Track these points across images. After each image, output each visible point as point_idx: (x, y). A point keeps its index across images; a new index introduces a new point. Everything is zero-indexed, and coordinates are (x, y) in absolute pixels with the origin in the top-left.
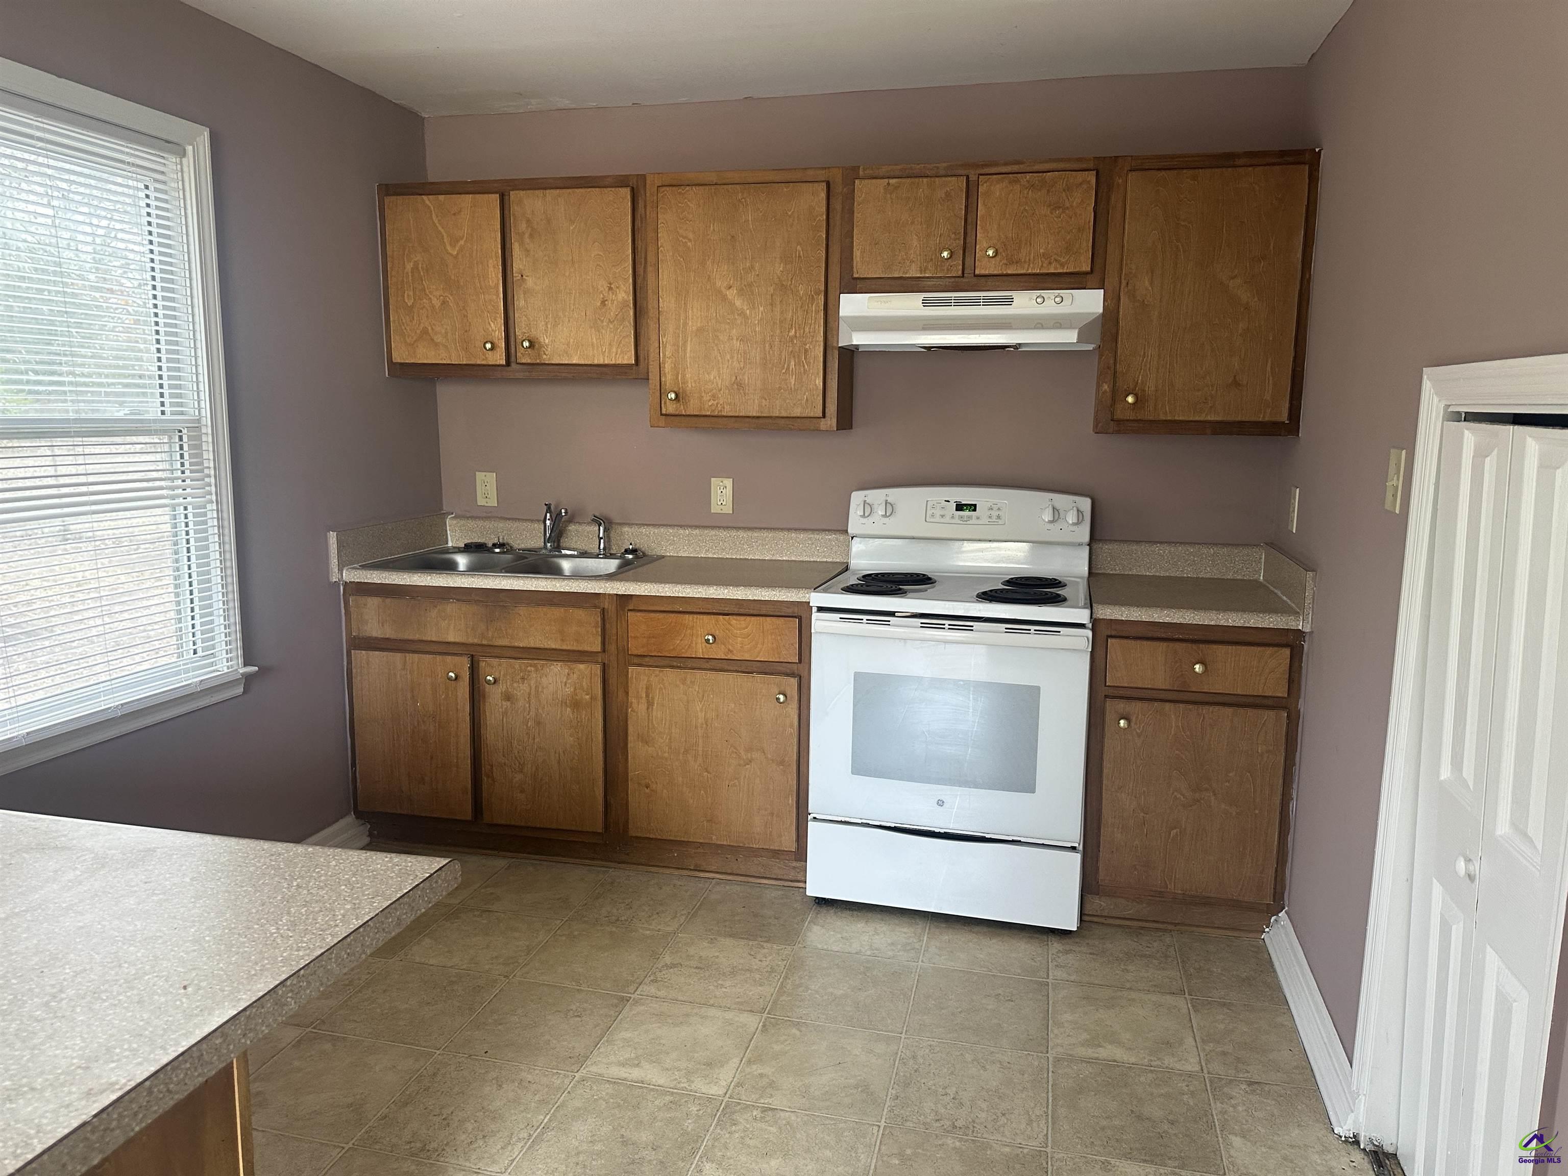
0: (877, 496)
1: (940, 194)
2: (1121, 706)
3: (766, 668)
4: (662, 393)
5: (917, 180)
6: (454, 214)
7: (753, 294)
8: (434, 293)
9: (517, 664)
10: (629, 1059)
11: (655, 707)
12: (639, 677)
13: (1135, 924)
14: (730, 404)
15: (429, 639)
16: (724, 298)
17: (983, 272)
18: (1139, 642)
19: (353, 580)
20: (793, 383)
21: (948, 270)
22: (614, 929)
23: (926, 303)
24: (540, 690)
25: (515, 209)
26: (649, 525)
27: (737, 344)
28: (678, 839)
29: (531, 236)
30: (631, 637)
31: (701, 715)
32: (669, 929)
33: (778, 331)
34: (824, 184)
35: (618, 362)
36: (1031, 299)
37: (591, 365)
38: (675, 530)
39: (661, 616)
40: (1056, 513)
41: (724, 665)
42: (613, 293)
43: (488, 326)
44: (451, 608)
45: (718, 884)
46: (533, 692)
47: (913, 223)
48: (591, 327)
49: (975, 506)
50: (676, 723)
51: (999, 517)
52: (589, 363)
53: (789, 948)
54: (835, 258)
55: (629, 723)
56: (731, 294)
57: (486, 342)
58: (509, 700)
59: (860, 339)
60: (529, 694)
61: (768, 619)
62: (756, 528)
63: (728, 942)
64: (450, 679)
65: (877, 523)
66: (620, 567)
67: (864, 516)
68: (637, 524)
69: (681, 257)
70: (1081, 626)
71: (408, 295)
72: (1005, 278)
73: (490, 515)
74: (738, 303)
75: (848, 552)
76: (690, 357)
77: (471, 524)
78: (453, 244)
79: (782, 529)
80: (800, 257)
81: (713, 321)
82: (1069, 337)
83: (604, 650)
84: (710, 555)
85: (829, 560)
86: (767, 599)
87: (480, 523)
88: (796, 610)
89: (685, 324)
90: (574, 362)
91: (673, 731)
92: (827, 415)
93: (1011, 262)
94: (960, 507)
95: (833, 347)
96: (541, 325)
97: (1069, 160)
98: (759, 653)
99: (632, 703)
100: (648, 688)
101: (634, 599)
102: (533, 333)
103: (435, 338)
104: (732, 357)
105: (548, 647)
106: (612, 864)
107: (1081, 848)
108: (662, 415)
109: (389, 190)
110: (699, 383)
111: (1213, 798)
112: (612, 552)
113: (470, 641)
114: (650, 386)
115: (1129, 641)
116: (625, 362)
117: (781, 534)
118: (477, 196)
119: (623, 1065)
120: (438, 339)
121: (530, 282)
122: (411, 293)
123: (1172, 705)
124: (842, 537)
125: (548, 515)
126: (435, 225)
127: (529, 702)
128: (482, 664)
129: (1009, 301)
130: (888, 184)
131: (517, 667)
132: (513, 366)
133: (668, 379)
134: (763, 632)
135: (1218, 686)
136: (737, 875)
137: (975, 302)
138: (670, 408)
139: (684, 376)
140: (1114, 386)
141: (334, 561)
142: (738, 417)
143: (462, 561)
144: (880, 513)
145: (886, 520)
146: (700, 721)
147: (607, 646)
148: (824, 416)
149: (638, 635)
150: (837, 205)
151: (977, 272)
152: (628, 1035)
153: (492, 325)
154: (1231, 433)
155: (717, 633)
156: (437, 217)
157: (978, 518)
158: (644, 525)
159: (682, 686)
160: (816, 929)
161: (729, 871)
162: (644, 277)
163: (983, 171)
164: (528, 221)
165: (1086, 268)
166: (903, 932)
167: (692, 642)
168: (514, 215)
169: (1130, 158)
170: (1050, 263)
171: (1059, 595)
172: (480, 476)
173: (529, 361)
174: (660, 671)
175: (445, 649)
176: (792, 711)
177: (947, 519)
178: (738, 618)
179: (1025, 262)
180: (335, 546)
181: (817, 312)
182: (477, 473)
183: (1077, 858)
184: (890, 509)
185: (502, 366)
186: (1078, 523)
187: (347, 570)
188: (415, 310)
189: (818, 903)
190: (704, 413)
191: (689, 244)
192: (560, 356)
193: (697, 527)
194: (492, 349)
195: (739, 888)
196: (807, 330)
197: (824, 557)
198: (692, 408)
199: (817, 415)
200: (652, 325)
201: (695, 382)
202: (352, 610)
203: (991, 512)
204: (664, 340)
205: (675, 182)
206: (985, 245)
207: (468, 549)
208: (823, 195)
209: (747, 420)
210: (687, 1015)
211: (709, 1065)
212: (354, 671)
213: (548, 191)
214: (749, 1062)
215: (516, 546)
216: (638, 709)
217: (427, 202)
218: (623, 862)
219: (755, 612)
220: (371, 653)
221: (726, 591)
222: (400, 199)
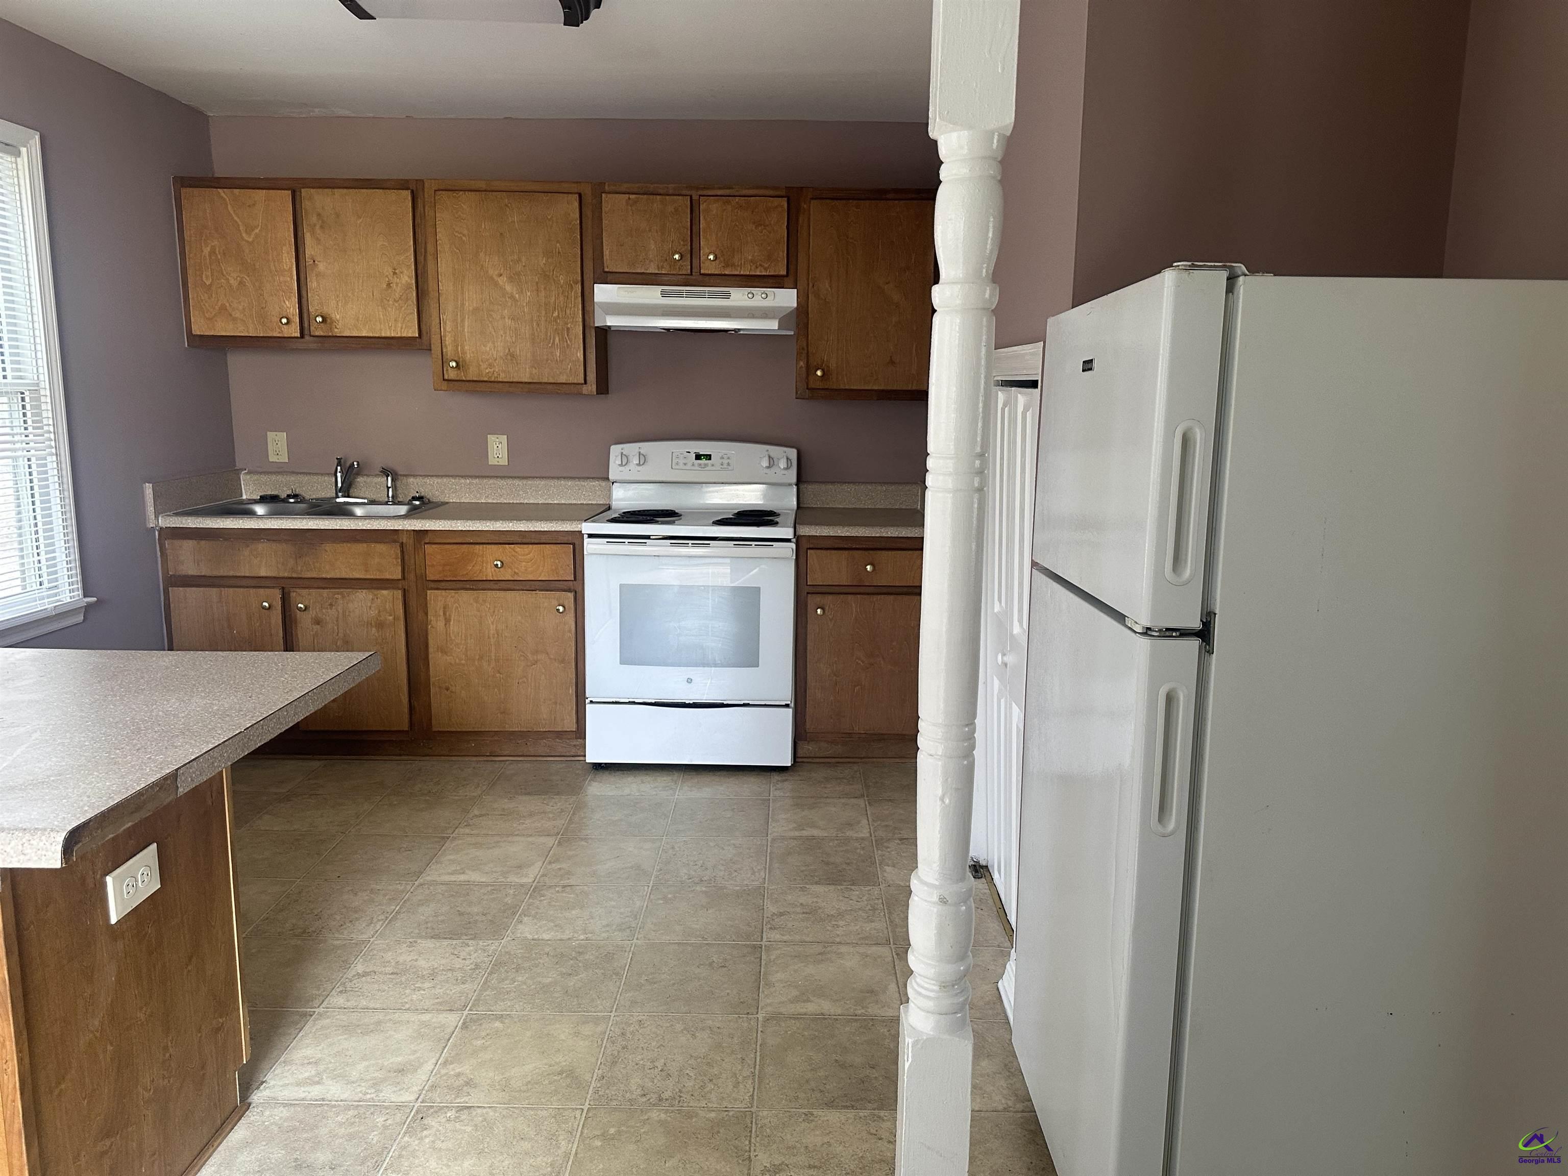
0: (631, 449)
1: (670, 209)
2: (818, 599)
3: (547, 586)
4: (444, 362)
5: (651, 197)
6: (249, 206)
7: (521, 282)
8: (232, 275)
9: (325, 592)
10: (455, 870)
11: (452, 623)
12: (437, 599)
13: (834, 760)
14: (504, 372)
15: (243, 574)
16: (496, 284)
17: (707, 272)
18: (828, 551)
19: (168, 526)
20: (558, 355)
21: (679, 268)
22: (428, 798)
23: (664, 294)
24: (347, 614)
25: (306, 204)
26: (432, 476)
27: (508, 322)
28: (476, 730)
29: (322, 227)
30: (429, 566)
31: (493, 627)
32: (475, 794)
33: (543, 312)
34: (577, 196)
35: (403, 335)
36: (743, 295)
37: (379, 338)
38: (457, 480)
39: (455, 546)
40: (772, 461)
41: (510, 585)
42: (397, 277)
43: (283, 303)
44: (262, 547)
45: (510, 764)
46: (341, 615)
47: (650, 231)
48: (378, 306)
49: (710, 455)
50: (471, 635)
51: (728, 464)
52: (377, 335)
53: (575, 797)
54: (589, 255)
55: (429, 638)
56: (502, 281)
57: (282, 318)
58: (318, 624)
59: (612, 321)
60: (338, 618)
61: (547, 546)
62: (530, 477)
63: (525, 798)
64: (264, 608)
65: (633, 471)
66: (409, 511)
67: (621, 465)
68: (421, 476)
69: (457, 249)
70: (788, 540)
71: (206, 275)
72: (723, 277)
73: (281, 470)
74: (508, 288)
75: (610, 496)
76: (468, 332)
77: (264, 478)
78: (248, 233)
79: (553, 478)
80: (559, 253)
81: (488, 303)
82: (772, 325)
83: (404, 578)
84: (490, 501)
85: (593, 502)
86: (546, 529)
87: (274, 477)
88: (570, 538)
89: (463, 305)
90: (364, 335)
91: (469, 641)
92: (588, 382)
93: (727, 266)
94: (698, 457)
95: (590, 327)
96: (333, 303)
97: (766, 188)
98: (540, 575)
99: (431, 621)
100: (445, 608)
101: (429, 534)
102: (326, 310)
103: (233, 313)
104: (505, 333)
105: (353, 577)
106: (418, 758)
107: (792, 705)
108: (444, 380)
109: (185, 182)
110: (477, 353)
111: (882, 662)
112: (399, 500)
113: (281, 575)
114: (434, 356)
115: (822, 551)
116: (410, 335)
117: (552, 483)
118: (271, 191)
119: (452, 874)
120: (237, 314)
121: (321, 267)
122: (209, 273)
123: (852, 596)
124: (603, 484)
125: (339, 468)
126: (231, 215)
127: (338, 625)
128: (293, 595)
129: (727, 296)
130: (629, 198)
131: (325, 595)
132: (307, 338)
133: (449, 350)
134: (543, 557)
135: (883, 580)
136: (527, 756)
137: (700, 296)
138: (452, 375)
139: (463, 348)
140: (808, 362)
141: (150, 509)
142: (512, 382)
143: (260, 510)
144: (635, 462)
145: (639, 468)
146: (492, 632)
147: (406, 574)
148: (585, 382)
149: (435, 563)
150: (588, 212)
151: (702, 271)
152: (452, 857)
153: (287, 303)
154: (889, 399)
155: (504, 559)
156: (233, 207)
157: (713, 465)
158: (428, 476)
159: (475, 605)
160: (595, 784)
161: (520, 754)
162: (424, 264)
163: (705, 192)
164: (319, 215)
165: (783, 272)
166: (663, 780)
167: (483, 567)
168: (306, 210)
169: (811, 190)
170: (757, 267)
171: (773, 521)
172: (271, 435)
173: (322, 334)
174: (455, 593)
175: (258, 582)
176: (570, 619)
177: (689, 467)
178: (522, 546)
179: (738, 266)
180: (151, 496)
181: (576, 298)
182: (268, 433)
183: (789, 712)
184: (643, 459)
185: (297, 338)
186: (787, 468)
187: (162, 517)
188: (214, 288)
189: (596, 769)
190: (482, 379)
191: (464, 238)
192: (350, 329)
193: (476, 477)
194: (286, 324)
195: (529, 765)
196: (568, 312)
197: (590, 500)
198: (472, 374)
199: (579, 382)
200: (433, 305)
201: (473, 352)
202: (168, 552)
203: (722, 460)
204: (445, 317)
205: (449, 187)
206: (707, 251)
207: (263, 500)
208: (576, 204)
209: (521, 385)
210: (498, 842)
211: (520, 867)
212: (172, 606)
213: (336, 190)
214: (550, 863)
215: (307, 497)
216: (437, 625)
217: (223, 194)
218: (428, 755)
219: (536, 541)
220: (188, 589)
221: (511, 524)
222: (196, 191)
